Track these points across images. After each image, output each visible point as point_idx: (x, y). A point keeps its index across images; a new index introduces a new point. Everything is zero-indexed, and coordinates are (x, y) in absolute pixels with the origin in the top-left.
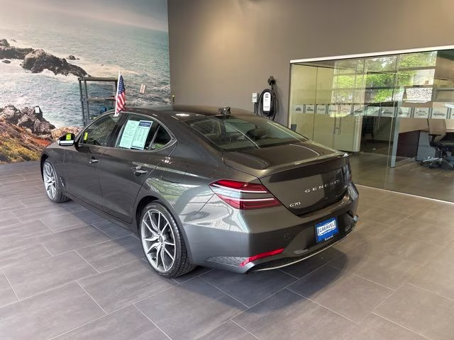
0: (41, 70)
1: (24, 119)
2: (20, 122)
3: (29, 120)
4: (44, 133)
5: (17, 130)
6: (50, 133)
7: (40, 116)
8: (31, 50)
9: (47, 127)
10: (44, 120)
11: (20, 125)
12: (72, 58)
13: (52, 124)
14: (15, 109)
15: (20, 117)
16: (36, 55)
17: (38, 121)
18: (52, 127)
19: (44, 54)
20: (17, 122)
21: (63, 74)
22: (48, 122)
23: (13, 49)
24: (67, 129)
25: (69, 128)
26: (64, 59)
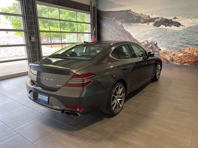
0: (160, 26)
1: (150, 46)
2: (149, 47)
3: (152, 46)
4: (157, 52)
5: (147, 50)
6: (159, 52)
7: (156, 45)
8: (158, 18)
9: (158, 49)
10: (157, 47)
11: (148, 48)
12: (175, 18)
13: (160, 48)
14: (148, 42)
15: (149, 45)
16: (159, 20)
17: (155, 47)
18: (160, 50)
19: (162, 18)
20: (148, 47)
21: (169, 26)
22: (159, 48)
23: (151, 19)
24: (166, 51)
25: (167, 51)
26: (171, 20)
